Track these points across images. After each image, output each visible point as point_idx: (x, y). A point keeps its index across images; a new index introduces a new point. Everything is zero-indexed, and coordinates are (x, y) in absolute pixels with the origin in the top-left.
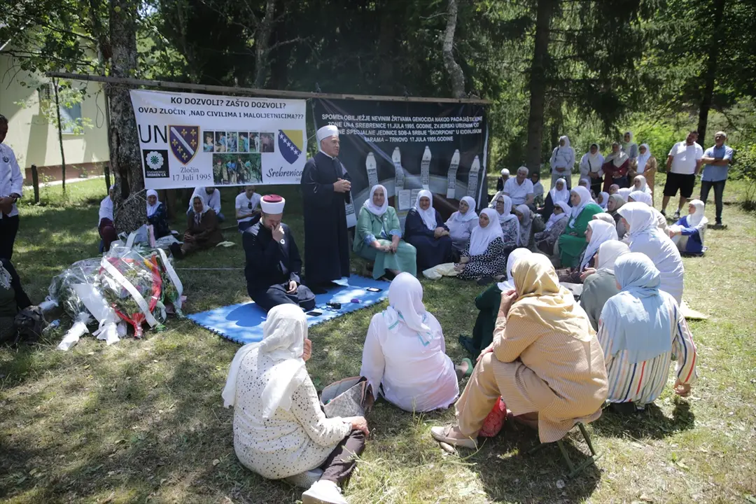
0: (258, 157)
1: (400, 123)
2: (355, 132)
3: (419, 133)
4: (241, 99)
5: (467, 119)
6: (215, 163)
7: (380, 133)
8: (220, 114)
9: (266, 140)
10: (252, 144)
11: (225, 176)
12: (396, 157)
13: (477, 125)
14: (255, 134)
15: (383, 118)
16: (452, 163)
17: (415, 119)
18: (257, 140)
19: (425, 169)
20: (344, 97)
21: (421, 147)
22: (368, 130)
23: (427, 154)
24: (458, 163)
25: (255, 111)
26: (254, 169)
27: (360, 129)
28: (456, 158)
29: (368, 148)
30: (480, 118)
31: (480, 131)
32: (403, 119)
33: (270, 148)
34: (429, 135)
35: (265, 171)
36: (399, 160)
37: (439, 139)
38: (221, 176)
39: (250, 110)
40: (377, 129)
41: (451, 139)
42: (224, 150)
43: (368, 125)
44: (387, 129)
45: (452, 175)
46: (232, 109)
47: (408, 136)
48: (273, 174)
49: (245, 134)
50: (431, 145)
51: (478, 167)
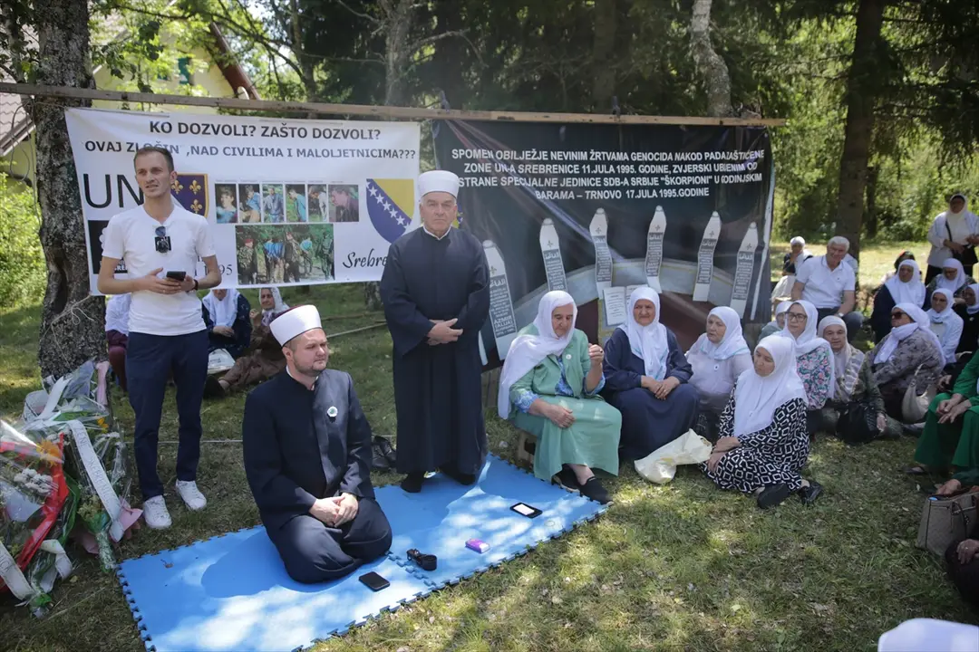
0: (327, 232)
1: (608, 163)
2: (517, 181)
3: (645, 181)
4: (292, 123)
5: (735, 155)
6: (240, 243)
7: (567, 182)
8: (250, 152)
9: (343, 199)
10: (314, 207)
11: (262, 269)
12: (598, 226)
13: (754, 166)
14: (319, 188)
15: (573, 155)
16: (706, 235)
17: (637, 156)
18: (323, 198)
19: (655, 247)
20: (495, 115)
21: (647, 209)
22: (542, 177)
23: (659, 221)
24: (716, 237)
25: (322, 144)
26: (320, 254)
27: (526, 176)
28: (713, 227)
29: (542, 212)
30: (760, 154)
31: (759, 177)
32: (612, 156)
33: (350, 215)
34: (662, 186)
35: (339, 257)
36: (604, 232)
37: (683, 193)
38: (253, 267)
39: (309, 143)
40: (561, 176)
41: (704, 192)
42: (257, 218)
43: (543, 169)
44: (581, 175)
45: (706, 257)
46: (274, 143)
47: (623, 188)
48: (354, 261)
49: (300, 189)
50: (668, 204)
51: (755, 243)
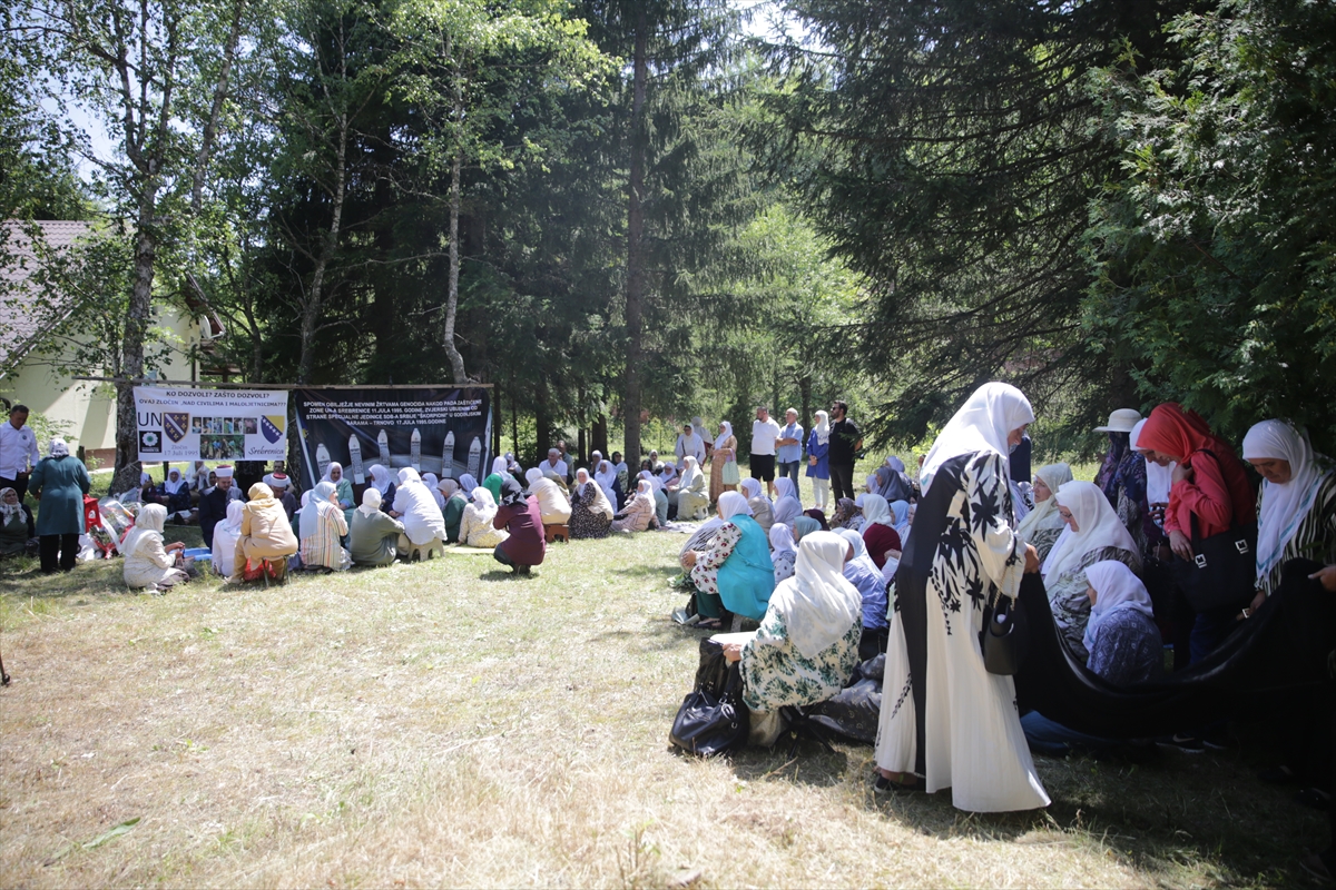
0: (242, 438)
1: (386, 408)
2: (336, 416)
3: (408, 416)
5: (464, 403)
6: (202, 442)
7: (363, 417)
8: (209, 404)
9: (250, 424)
10: (236, 427)
11: (211, 453)
12: (382, 438)
13: (475, 408)
14: (239, 419)
15: (367, 404)
16: (446, 443)
17: (403, 404)
18: (241, 424)
19: (416, 449)
20: (325, 387)
21: (409, 430)
22: (351, 414)
23: (416, 435)
24: (453, 443)
25: (241, 400)
26: (238, 448)
27: (343, 414)
28: (450, 439)
29: (350, 431)
30: (479, 402)
31: (479, 413)
32: (389, 404)
33: (254, 431)
34: (419, 418)
36: (386, 441)
37: (430, 422)
38: (207, 452)
40: (360, 414)
41: (444, 421)
42: (211, 431)
43: (350, 411)
44: (371, 413)
45: (448, 456)
46: (219, 399)
47: (395, 420)
48: (254, 451)
49: (230, 419)
50: (419, 426)
51: (479, 448)
